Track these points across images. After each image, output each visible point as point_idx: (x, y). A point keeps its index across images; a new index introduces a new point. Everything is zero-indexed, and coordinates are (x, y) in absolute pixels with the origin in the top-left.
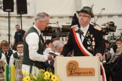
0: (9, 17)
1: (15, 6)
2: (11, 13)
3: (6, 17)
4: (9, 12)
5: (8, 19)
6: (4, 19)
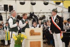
0: (6, 13)
1: (9, 9)
2: (7, 12)
3: (5, 13)
4: (6, 11)
5: (6, 14)
6: (4, 14)
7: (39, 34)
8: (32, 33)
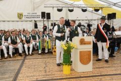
7: (89, 43)
8: (82, 42)
